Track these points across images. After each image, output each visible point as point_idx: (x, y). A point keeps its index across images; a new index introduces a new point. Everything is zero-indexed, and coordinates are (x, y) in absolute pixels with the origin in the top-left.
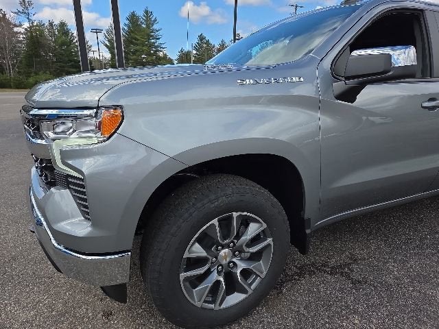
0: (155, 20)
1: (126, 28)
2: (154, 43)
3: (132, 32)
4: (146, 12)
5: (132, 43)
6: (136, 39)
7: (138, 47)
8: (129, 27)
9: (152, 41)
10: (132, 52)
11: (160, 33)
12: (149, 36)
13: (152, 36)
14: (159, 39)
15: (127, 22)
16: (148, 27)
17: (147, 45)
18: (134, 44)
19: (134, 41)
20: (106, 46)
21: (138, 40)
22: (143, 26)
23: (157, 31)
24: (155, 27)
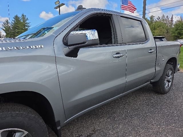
0: (27, 18)
1: (13, 22)
2: (27, 28)
3: (16, 24)
4: (23, 15)
5: (16, 28)
6: (18, 27)
7: (19, 30)
8: (15, 22)
9: (26, 28)
10: (17, 33)
11: (30, 24)
12: (25, 26)
13: (26, 25)
14: (29, 27)
15: (14, 19)
16: (24, 21)
17: (23, 29)
18: (18, 29)
19: (17, 27)
20: (4, 30)
21: (19, 27)
22: (22, 21)
23: (28, 23)
24: (27, 22)
